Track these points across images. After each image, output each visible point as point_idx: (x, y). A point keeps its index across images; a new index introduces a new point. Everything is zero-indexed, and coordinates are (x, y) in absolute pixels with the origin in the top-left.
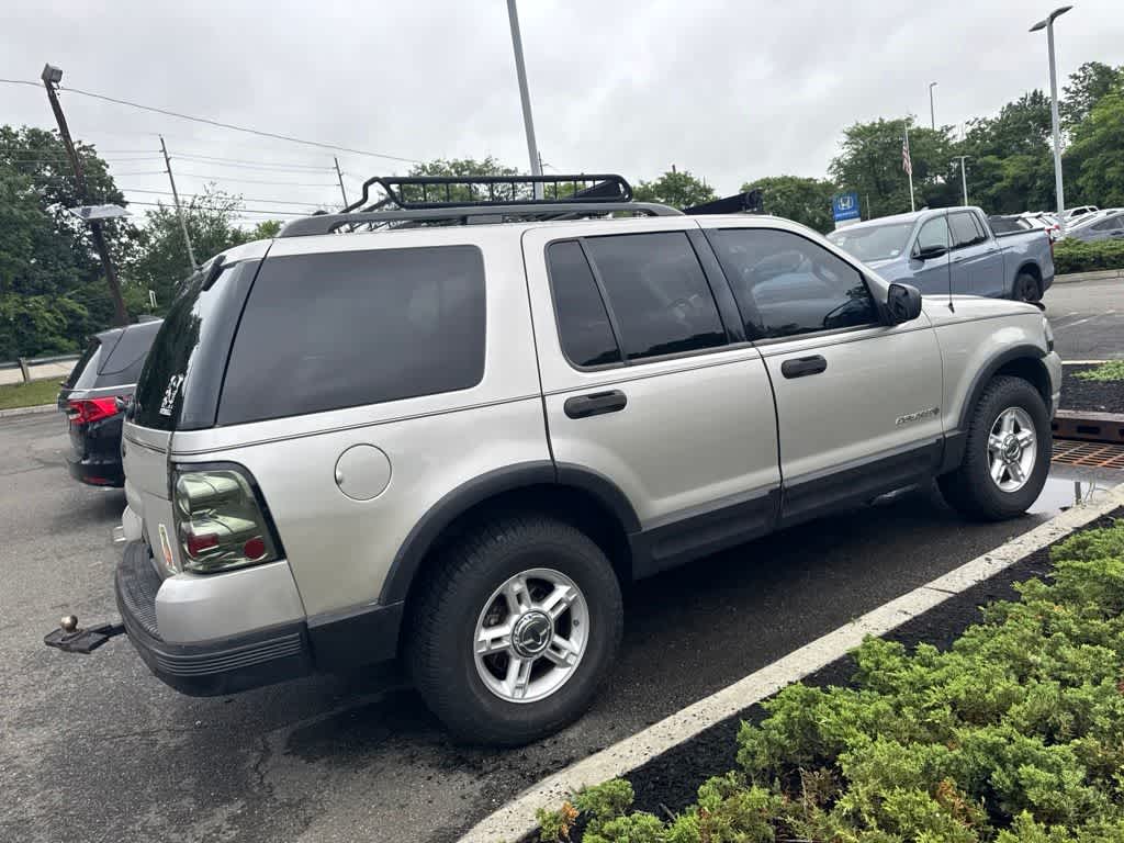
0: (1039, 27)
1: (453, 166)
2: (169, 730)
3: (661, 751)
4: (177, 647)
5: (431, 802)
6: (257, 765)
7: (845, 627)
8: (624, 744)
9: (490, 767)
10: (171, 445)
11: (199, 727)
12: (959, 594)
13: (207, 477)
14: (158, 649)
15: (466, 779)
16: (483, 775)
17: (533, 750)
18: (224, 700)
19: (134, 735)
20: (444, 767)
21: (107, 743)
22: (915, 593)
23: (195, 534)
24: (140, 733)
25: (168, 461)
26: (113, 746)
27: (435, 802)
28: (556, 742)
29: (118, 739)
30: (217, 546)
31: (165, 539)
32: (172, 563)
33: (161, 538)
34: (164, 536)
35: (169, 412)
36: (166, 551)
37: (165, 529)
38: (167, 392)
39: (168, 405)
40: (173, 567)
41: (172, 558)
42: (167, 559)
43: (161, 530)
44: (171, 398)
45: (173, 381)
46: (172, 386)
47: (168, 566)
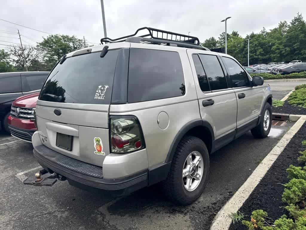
0: (223, 21)
1: (62, 36)
2: (58, 211)
3: (244, 201)
4: (112, 180)
5: (176, 224)
6: (103, 219)
7: (260, 165)
8: (232, 200)
9: (186, 211)
10: (109, 109)
11: (70, 209)
12: (280, 155)
13: (126, 120)
14: (101, 181)
15: (181, 216)
16: (185, 214)
17: (194, 205)
18: (72, 200)
19: (45, 214)
20: (171, 213)
21: (36, 218)
22: (269, 155)
23: (122, 140)
24: (47, 214)
25: (108, 115)
26: (40, 219)
27: (178, 224)
28: (199, 202)
29: (40, 217)
30: (129, 144)
31: (99, 142)
32: (101, 151)
33: (95, 143)
34: (99, 141)
35: (102, 98)
36: (97, 147)
37: (100, 139)
38: (97, 91)
39: (100, 95)
40: (102, 152)
41: (102, 149)
42: (97, 150)
43: (96, 140)
44: (102, 93)
45: (101, 88)
46: (101, 89)
47: (95, 153)
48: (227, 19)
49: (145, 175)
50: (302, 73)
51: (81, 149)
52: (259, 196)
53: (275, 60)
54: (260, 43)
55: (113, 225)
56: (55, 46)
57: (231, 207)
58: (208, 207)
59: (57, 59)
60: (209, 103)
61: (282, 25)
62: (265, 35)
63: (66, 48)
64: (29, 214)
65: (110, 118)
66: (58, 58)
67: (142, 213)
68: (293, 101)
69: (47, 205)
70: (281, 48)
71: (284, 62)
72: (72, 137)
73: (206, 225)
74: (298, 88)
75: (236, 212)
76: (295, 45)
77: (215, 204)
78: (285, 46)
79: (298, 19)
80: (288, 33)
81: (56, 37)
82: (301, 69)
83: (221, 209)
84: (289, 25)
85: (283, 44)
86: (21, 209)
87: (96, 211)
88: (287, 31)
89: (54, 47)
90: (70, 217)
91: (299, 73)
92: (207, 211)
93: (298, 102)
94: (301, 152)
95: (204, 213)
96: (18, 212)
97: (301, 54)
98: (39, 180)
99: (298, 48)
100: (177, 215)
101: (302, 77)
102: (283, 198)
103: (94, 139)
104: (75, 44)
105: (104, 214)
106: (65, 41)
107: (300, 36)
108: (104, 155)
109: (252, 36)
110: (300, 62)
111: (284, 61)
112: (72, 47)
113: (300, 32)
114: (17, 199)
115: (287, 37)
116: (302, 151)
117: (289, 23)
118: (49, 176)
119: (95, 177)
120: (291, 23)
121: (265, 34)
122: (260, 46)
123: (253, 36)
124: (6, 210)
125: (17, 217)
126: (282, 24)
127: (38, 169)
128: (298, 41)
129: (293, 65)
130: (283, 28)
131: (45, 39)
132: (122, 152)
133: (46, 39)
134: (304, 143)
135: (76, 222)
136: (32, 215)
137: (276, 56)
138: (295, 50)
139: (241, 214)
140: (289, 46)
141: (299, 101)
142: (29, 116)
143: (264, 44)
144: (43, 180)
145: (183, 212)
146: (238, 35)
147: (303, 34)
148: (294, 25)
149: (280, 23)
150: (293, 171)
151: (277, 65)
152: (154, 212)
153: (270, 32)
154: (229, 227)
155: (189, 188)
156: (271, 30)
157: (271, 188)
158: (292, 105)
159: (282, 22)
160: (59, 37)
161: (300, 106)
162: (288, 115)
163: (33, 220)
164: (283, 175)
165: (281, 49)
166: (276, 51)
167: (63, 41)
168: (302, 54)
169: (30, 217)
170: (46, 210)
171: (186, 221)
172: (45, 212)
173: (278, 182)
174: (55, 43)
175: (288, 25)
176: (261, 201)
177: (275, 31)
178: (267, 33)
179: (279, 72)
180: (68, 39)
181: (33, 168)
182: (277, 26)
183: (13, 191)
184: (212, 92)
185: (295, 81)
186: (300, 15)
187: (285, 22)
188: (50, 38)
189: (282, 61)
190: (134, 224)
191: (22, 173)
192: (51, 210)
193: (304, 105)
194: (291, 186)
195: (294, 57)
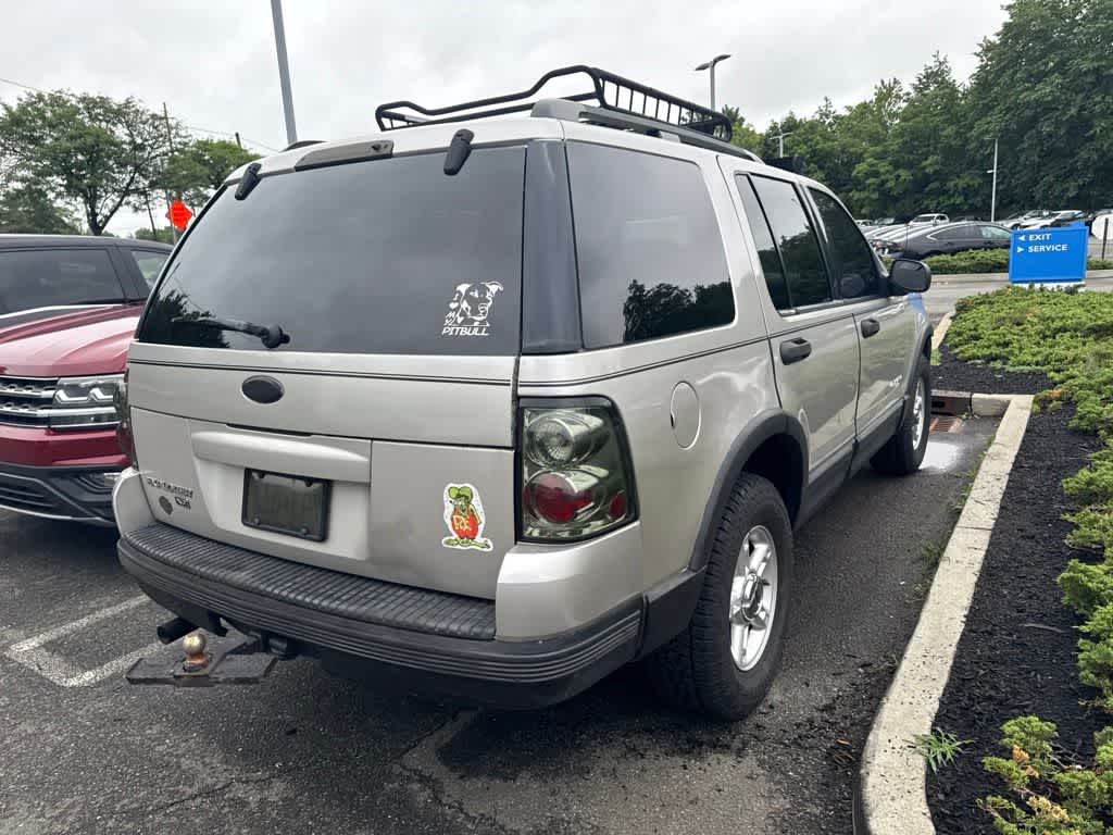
0: (703, 68)
1: (83, 100)
2: (243, 782)
3: (941, 692)
4: (531, 644)
5: (719, 791)
6: (436, 798)
7: (943, 566)
8: (896, 691)
9: (737, 744)
10: (516, 372)
11: (286, 770)
12: (993, 530)
13: (580, 415)
14: (485, 649)
15: (729, 760)
16: (740, 753)
17: (757, 719)
18: (282, 733)
19: (193, 798)
20: (683, 752)
21: (159, 818)
22: (958, 533)
23: (573, 490)
24: (200, 795)
25: (513, 395)
26: (174, 819)
27: (726, 789)
28: (771, 707)
29: (172, 809)
30: (592, 504)
31: (469, 503)
32: (475, 535)
33: (447, 504)
34: (468, 500)
35: (480, 331)
36: (458, 520)
37: (473, 489)
38: (453, 306)
39: (468, 322)
40: (479, 539)
41: (481, 527)
42: (457, 532)
43: (456, 492)
44: (475, 312)
45: (468, 291)
46: (468, 297)
47: (447, 543)
48: (715, 61)
49: (633, 619)
50: (964, 255)
51: (375, 533)
52: (982, 672)
53: (863, 211)
54: (814, 152)
55: (483, 815)
56: (52, 136)
57: (905, 716)
58: (811, 721)
59: (62, 189)
60: (795, 354)
61: (886, 94)
62: (830, 125)
63: (101, 146)
64: (121, 803)
65: (520, 406)
66: (65, 186)
67: (579, 762)
68: (970, 350)
69: (186, 763)
70: (882, 170)
71: (892, 221)
72: (328, 485)
73: (827, 785)
74: (965, 306)
75: (926, 731)
76: (928, 162)
77: (829, 708)
78: (896, 165)
79: (935, 74)
80: (904, 120)
81: (56, 100)
82: (959, 242)
83: (875, 726)
84: (908, 94)
85: (890, 158)
86: (80, 788)
87: (397, 769)
88: (904, 112)
89: (48, 142)
90: (301, 801)
91: (953, 255)
92: (812, 736)
93: (986, 352)
94: (1068, 516)
95: (802, 743)
96: (68, 801)
97: (946, 192)
98: (199, 661)
99: (936, 172)
100: (712, 758)
101: (964, 270)
102: (1082, 673)
103: (446, 491)
104: (135, 133)
105: (433, 778)
106: (93, 118)
107: (945, 133)
108: (486, 550)
109: (789, 127)
110: (942, 218)
111: (890, 217)
112: (124, 142)
113: (942, 118)
114: (49, 749)
115: (901, 135)
116: (1073, 512)
117: (907, 87)
118: (234, 646)
119: (460, 637)
120: (916, 88)
121: (830, 120)
122: (815, 163)
123: (791, 125)
124: (15, 798)
125: (70, 819)
126: (885, 87)
127: (97, 623)
128: (935, 148)
129: (933, 229)
130: (890, 104)
131: (7, 108)
132: (566, 535)
133: (14, 110)
134: (1070, 485)
135: (329, 816)
136: (135, 805)
137: (867, 197)
138: (927, 179)
139: (947, 737)
140: (910, 165)
141: (989, 347)
142: (42, 413)
143: (829, 155)
144: (215, 661)
145: (728, 747)
146: (742, 120)
147: (954, 128)
148: (925, 95)
149: (879, 85)
150: (1085, 579)
151: (878, 230)
152: (624, 756)
153: (848, 113)
154: (924, 784)
155: (741, 659)
156: (849, 108)
157: (1008, 641)
158: (969, 362)
159: (886, 83)
160: (68, 101)
161: (998, 365)
162: (966, 395)
163: (148, 825)
164: (1030, 598)
165: (884, 174)
166: (868, 182)
167: (86, 120)
168: (951, 192)
169: (132, 815)
170: (190, 781)
171: (749, 777)
172: (189, 791)
173: (1025, 621)
174: (52, 126)
175: (904, 91)
176: (995, 688)
177: (862, 113)
178: (836, 118)
179: (889, 253)
180: (108, 110)
181: (74, 620)
182: (869, 96)
183: (17, 715)
184: (797, 313)
185: (943, 283)
186: (942, 60)
187: (896, 82)
188: (32, 104)
189: (885, 216)
190: (564, 806)
191: (34, 643)
192: (209, 781)
193: (1010, 363)
194: (1104, 631)
195: (926, 203)
